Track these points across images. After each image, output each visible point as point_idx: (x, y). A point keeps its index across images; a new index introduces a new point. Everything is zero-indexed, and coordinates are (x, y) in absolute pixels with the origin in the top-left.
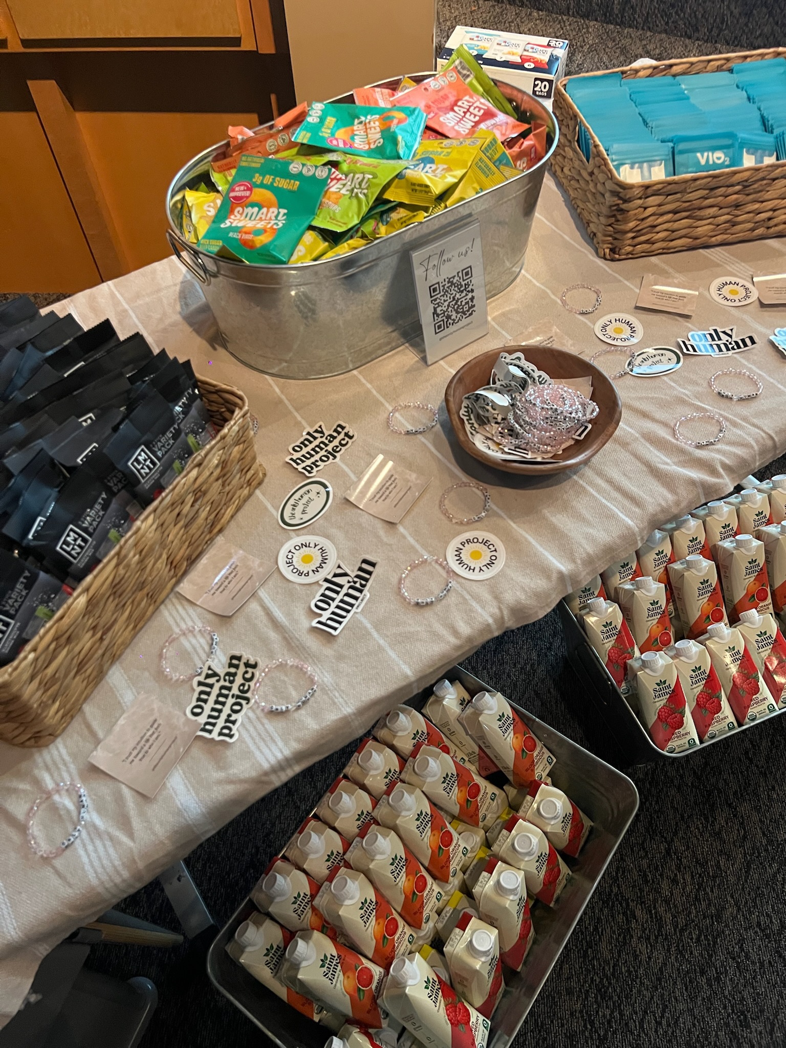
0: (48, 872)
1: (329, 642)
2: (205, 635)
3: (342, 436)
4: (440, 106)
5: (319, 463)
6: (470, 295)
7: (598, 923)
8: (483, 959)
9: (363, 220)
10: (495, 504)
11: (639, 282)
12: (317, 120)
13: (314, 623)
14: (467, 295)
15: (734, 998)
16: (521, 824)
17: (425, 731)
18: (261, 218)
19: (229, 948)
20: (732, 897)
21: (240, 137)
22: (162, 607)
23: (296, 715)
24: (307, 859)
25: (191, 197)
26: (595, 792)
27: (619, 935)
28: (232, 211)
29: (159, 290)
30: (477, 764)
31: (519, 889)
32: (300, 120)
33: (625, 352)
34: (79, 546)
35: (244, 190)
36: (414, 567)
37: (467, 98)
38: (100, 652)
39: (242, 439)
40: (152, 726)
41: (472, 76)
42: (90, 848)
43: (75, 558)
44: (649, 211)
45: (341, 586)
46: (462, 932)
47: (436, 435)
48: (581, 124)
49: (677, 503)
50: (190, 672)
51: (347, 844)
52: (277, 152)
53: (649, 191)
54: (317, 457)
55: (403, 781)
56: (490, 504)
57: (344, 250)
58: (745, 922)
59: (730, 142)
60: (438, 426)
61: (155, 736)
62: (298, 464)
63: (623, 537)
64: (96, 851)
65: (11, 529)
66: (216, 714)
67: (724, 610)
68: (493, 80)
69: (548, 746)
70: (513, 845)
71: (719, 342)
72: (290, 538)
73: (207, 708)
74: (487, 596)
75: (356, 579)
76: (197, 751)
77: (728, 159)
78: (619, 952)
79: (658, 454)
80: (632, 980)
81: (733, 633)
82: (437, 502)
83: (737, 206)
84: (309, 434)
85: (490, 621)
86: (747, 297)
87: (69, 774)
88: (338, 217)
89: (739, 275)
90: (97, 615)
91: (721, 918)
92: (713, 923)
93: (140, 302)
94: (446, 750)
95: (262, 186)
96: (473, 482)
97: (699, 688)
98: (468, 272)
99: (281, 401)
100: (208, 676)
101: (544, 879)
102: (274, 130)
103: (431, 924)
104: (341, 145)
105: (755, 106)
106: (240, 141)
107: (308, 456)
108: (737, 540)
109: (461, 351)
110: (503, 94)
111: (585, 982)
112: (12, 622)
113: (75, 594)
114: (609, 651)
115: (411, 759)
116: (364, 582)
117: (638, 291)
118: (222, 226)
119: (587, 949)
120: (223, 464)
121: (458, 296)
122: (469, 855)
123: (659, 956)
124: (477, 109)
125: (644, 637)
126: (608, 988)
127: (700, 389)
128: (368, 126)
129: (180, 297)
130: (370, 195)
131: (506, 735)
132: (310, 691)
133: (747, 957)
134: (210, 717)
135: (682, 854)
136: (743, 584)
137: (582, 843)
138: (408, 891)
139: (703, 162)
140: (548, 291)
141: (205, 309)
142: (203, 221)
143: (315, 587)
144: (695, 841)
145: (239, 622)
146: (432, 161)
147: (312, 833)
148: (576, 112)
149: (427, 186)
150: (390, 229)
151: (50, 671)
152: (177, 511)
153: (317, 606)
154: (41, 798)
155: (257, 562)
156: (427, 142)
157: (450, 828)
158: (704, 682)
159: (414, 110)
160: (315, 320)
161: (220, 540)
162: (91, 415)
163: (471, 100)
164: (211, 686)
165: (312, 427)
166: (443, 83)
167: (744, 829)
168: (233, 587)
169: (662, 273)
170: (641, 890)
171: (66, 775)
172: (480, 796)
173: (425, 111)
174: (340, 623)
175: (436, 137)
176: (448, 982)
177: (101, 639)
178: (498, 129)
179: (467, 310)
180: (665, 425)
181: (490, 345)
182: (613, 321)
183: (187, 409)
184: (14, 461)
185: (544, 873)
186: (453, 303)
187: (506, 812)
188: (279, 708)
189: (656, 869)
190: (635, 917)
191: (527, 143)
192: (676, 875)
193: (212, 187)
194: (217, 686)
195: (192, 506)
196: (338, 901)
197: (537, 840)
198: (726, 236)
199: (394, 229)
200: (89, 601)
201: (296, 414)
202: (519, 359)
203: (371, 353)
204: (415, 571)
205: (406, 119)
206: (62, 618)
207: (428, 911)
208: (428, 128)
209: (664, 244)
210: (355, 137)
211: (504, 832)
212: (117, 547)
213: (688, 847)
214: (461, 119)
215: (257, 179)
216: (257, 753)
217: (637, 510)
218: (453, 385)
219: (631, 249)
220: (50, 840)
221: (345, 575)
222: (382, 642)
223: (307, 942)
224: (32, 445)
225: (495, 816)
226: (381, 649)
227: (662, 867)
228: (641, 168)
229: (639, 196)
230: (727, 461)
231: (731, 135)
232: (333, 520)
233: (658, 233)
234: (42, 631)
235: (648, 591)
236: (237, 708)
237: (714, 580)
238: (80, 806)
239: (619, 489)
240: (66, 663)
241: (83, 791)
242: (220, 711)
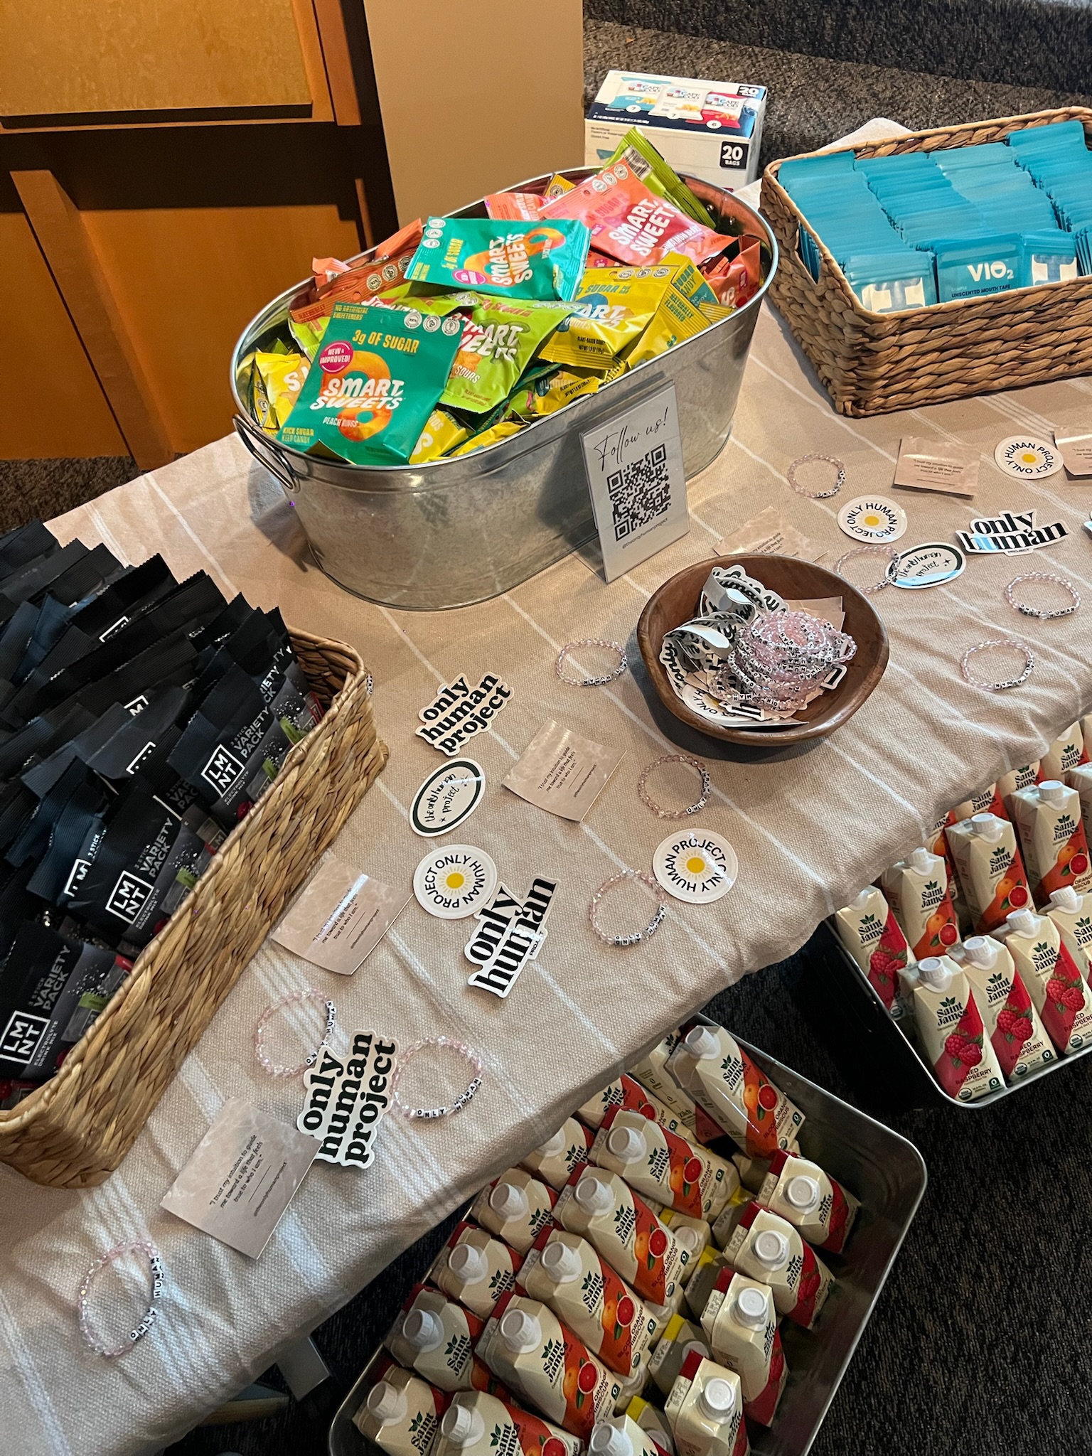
0: (113, 1378)
1: (495, 1007)
2: (317, 1003)
3: (493, 693)
4: (607, 215)
5: (463, 734)
6: (663, 484)
7: (872, 1342)
8: (722, 1421)
9: (513, 393)
10: (717, 786)
11: (895, 445)
12: (436, 244)
13: (472, 981)
14: (659, 484)
15: (1069, 1441)
16: (763, 1217)
17: (620, 1087)
18: (367, 394)
19: (358, 1420)
20: (1058, 1294)
21: (329, 273)
22: (253, 963)
23: (454, 1122)
24: (462, 1286)
25: (266, 362)
26: (862, 1161)
27: (904, 1359)
28: (325, 385)
29: (219, 485)
30: (694, 1127)
31: (766, 1315)
32: (411, 245)
33: (884, 552)
34: (138, 900)
35: (341, 354)
36: (607, 887)
37: (644, 202)
38: (170, 1044)
39: (359, 716)
40: (249, 1148)
41: (649, 170)
42: (171, 1338)
43: (131, 917)
44: (907, 350)
45: (506, 921)
46: (689, 1382)
47: (626, 685)
48: (802, 227)
50: (300, 1062)
51: (519, 1258)
52: (382, 290)
53: (907, 325)
54: (459, 726)
55: (593, 1163)
56: (710, 786)
57: (488, 439)
58: (1078, 1329)
59: (1014, 248)
60: (628, 672)
61: (254, 1162)
62: (434, 738)
63: (903, 830)
64: (180, 1343)
65: (37, 885)
66: (340, 1125)
67: (1028, 890)
68: (679, 175)
69: (794, 1097)
70: (753, 1248)
71: (1014, 534)
72: (428, 850)
73: (327, 1114)
74: (716, 928)
75: (526, 910)
76: (317, 1183)
77: (1011, 272)
78: (905, 1383)
79: (941, 703)
80: (926, 1423)
81: (1043, 922)
82: (634, 787)
83: (1028, 338)
84: (446, 691)
85: (723, 965)
86: (1049, 464)
87: (135, 1226)
88: (477, 389)
89: (1035, 432)
90: (165, 995)
91: (1044, 1326)
92: (1034, 1333)
93: (193, 504)
94: (650, 1113)
95: (367, 347)
96: (684, 756)
97: (1000, 1005)
98: (660, 455)
99: (403, 644)
100: (325, 1067)
101: (799, 1293)
102: (376, 262)
103: (642, 1366)
104: (474, 281)
105: (1043, 192)
106: (329, 280)
107: (448, 725)
108: (1041, 791)
109: (653, 560)
110: (694, 194)
111: (860, 1429)
112: (48, 1021)
113: (134, 972)
114: (872, 958)
115: (602, 1130)
116: (538, 914)
117: (895, 461)
118: (313, 407)
119: (860, 1383)
120: (333, 755)
121: (647, 487)
122: (689, 1261)
123: (961, 1384)
124: (660, 219)
125: (919, 933)
126: (892, 1436)
127: (994, 604)
128: (509, 250)
129: (250, 494)
130: (520, 357)
131: (734, 1087)
132: (472, 1085)
134: (331, 1129)
135: (985, 1236)
136: (1052, 851)
137: (847, 1234)
138: (609, 1324)
139: (977, 278)
140: (769, 466)
141: (288, 509)
142: (285, 400)
143: (469, 923)
144: (1002, 1218)
145: (364, 983)
146: (603, 301)
147: (469, 1247)
148: (796, 212)
149: (601, 342)
150: (551, 401)
151: (102, 1084)
152: (271, 831)
153: (473, 953)
154: (96, 1265)
155: (384, 888)
156: (593, 271)
157: (662, 1227)
158: (1007, 996)
159: (573, 224)
160: (446, 523)
161: (329, 857)
162: (142, 697)
163: (650, 205)
164: (330, 1082)
165: (449, 681)
166: (610, 183)
167: (1070, 1196)
168: (353, 929)
169: (927, 433)
170: (931, 1292)
171: (129, 1229)
172: (702, 1176)
173: (588, 225)
175: (605, 262)
176: (671, 1452)
177: (172, 1025)
178: (691, 247)
179: (659, 503)
180: (948, 659)
181: (694, 553)
182: (864, 507)
183: (278, 682)
184: (39, 777)
185: (798, 1285)
186: (641, 496)
187: (737, 1193)
188: (430, 1112)
189: (951, 1259)
190: (923, 1331)
191: (734, 268)
192: (978, 1267)
193: (293, 346)
194: (339, 1082)
195: (291, 819)
196: (511, 1348)
197: (787, 1240)
198: (1013, 378)
199: (557, 404)
200: (154, 980)
201: (425, 662)
202: (738, 574)
203: (526, 569)
204: (610, 892)
205: (562, 239)
206: (118, 1008)
207: (637, 1349)
208: (593, 249)
209: (927, 393)
210: (492, 267)
211: (740, 1229)
212: (191, 895)
213: (992, 1224)
214: (639, 234)
215: (359, 337)
216: (403, 1182)
217: (918, 788)
218: (647, 617)
219: (881, 401)
220: (112, 1328)
221: (512, 903)
222: (570, 1003)
223: (471, 1411)
224: (62, 749)
225: (723, 1201)
226: (569, 1014)
227: (959, 1256)
228: (890, 288)
229: (893, 331)
230: (1039, 711)
231: (1015, 239)
232: (489, 818)
233: (918, 378)
234: (90, 1031)
235: (923, 869)
236: (369, 1113)
237: (1012, 849)
239: (891, 758)
240: (123, 1070)
241: (156, 1253)
242: (345, 1120)
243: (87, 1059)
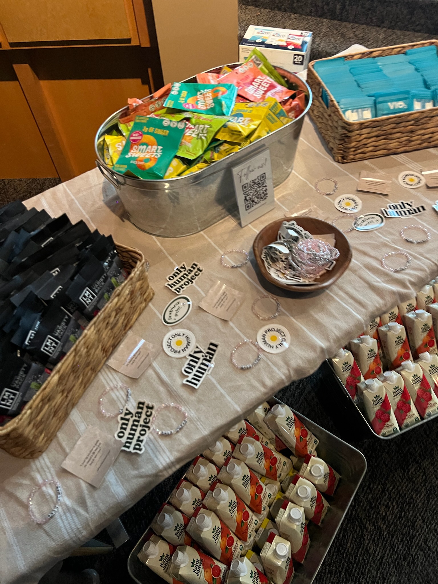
0: (41, 532)
1: (193, 393)
2: (124, 389)
4: (245, 82)
5: (184, 286)
6: (265, 189)
8: (283, 560)
9: (205, 152)
10: (283, 308)
11: (358, 174)
12: (177, 93)
13: (184, 382)
14: (263, 188)
15: (423, 573)
16: (301, 480)
17: (246, 428)
18: (148, 152)
19: (139, 556)
20: (420, 515)
21: (134, 104)
22: (99, 374)
23: (176, 436)
24: (182, 504)
25: (109, 139)
26: (342, 459)
27: (357, 539)
28: (131, 148)
29: (91, 188)
30: (275, 444)
31: (301, 519)
32: (167, 93)
33: (352, 217)
34: (54, 347)
35: (138, 136)
36: (239, 346)
37: (259, 77)
38: (66, 403)
39: (142, 277)
40: (96, 445)
41: (262, 64)
43: (51, 354)
44: (364, 136)
45: (198, 359)
46: (270, 544)
47: (248, 268)
48: (322, 87)
49: (385, 305)
50: (117, 412)
51: (204, 494)
52: (155, 111)
53: (363, 126)
54: (182, 283)
55: (234, 457)
56: (281, 308)
57: (195, 170)
59: (407, 96)
60: (249, 263)
61: (98, 450)
62: (172, 287)
63: (356, 326)
64: (67, 519)
65: (15, 340)
66: (131, 436)
67: (410, 353)
69: (315, 433)
70: (297, 492)
71: (404, 210)
72: (168, 331)
73: (127, 433)
74: (281, 363)
75: (207, 355)
76: (122, 459)
77: (406, 105)
78: (357, 548)
79: (373, 276)
80: (366, 565)
81: (416, 367)
82: (251, 308)
83: (412, 132)
85: (284, 377)
86: (419, 182)
87: (51, 474)
88: (191, 151)
89: (414, 169)
90: (64, 384)
91: (414, 527)
93: (81, 195)
94: (257, 438)
95: (148, 133)
96: (270, 296)
97: (398, 398)
98: (263, 177)
99: (161, 251)
100: (126, 414)
101: (315, 511)
102: (153, 100)
103: (252, 538)
104: (191, 108)
105: (420, 74)
106: (134, 107)
108: (416, 314)
109: (260, 219)
110: (280, 74)
111: (339, 566)
112: (18, 393)
113: (52, 375)
114: (347, 379)
115: (238, 444)
116: (211, 356)
117: (357, 180)
118: (127, 157)
120: (132, 293)
121: (258, 189)
122: (272, 497)
123: (380, 550)
124: (265, 83)
125: (366, 369)
126: (352, 570)
127: (395, 237)
128: (205, 95)
129: (103, 191)
130: (208, 138)
131: (291, 429)
132: (184, 422)
133: (430, 549)
134: (128, 438)
135: (391, 491)
136: (420, 338)
137: (335, 488)
138: (239, 521)
139: (392, 108)
140: (308, 182)
141: (117, 198)
142: (116, 154)
143: (184, 360)
144: (398, 484)
145: (142, 382)
146: (242, 116)
147: (184, 489)
148: (320, 81)
149: (240, 132)
150: (220, 155)
151: (39, 418)
152: (106, 322)
153: (185, 371)
154: (36, 489)
155: (151, 345)
156: (238, 104)
157: (261, 483)
158: (401, 395)
159: (231, 85)
160: (178, 203)
161: (130, 333)
162: (57, 269)
163: (262, 78)
164: (128, 420)
165: (179, 265)
166: (246, 69)
168: (138, 361)
169: (371, 169)
170: (369, 513)
171: (49, 475)
172: (277, 464)
173: (237, 86)
174: (199, 381)
175: (243, 100)
176: (263, 572)
177: (67, 396)
178: (277, 95)
179: (263, 196)
180: (376, 259)
181: (277, 216)
182: (345, 199)
183: (110, 263)
184: (16, 299)
185: (315, 507)
186: (256, 193)
187: (291, 471)
188: (167, 432)
189: (377, 500)
190: (365, 528)
191: (294, 103)
192: (388, 503)
193: (120, 133)
194: (131, 420)
195: (115, 317)
196: (199, 529)
197: (310, 489)
198: (406, 148)
199: (222, 156)
200: (60, 377)
201: (170, 258)
202: (293, 224)
203: (210, 222)
204: (240, 348)
205: (226, 91)
206: (45, 388)
207: (250, 531)
208: (239, 95)
209: (372, 154)
210: (199, 102)
211: (292, 485)
212: (74, 346)
213: (394, 487)
214: (257, 89)
215: (145, 129)
216: (155, 459)
217: (363, 309)
218: (257, 241)
219: (353, 157)
220: (41, 513)
221: (201, 352)
222: (223, 391)
223: (183, 553)
224: (26, 288)
225: (286, 474)
226: (222, 395)
227: (380, 499)
228: (357, 112)
229: (357, 129)
230: (412, 280)
231: (408, 92)
232: (193, 319)
233: (368, 148)
234: (34, 397)
235: (368, 344)
236: (143, 432)
237: (404, 337)
238: (58, 493)
239: (352, 297)
240: (48, 412)
241: (59, 484)
242: (133, 435)
243: (33, 408)
